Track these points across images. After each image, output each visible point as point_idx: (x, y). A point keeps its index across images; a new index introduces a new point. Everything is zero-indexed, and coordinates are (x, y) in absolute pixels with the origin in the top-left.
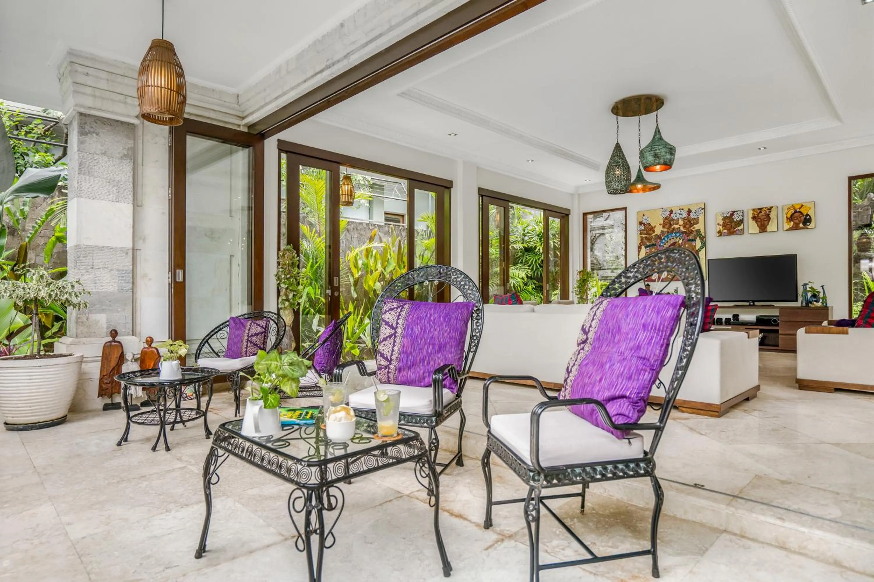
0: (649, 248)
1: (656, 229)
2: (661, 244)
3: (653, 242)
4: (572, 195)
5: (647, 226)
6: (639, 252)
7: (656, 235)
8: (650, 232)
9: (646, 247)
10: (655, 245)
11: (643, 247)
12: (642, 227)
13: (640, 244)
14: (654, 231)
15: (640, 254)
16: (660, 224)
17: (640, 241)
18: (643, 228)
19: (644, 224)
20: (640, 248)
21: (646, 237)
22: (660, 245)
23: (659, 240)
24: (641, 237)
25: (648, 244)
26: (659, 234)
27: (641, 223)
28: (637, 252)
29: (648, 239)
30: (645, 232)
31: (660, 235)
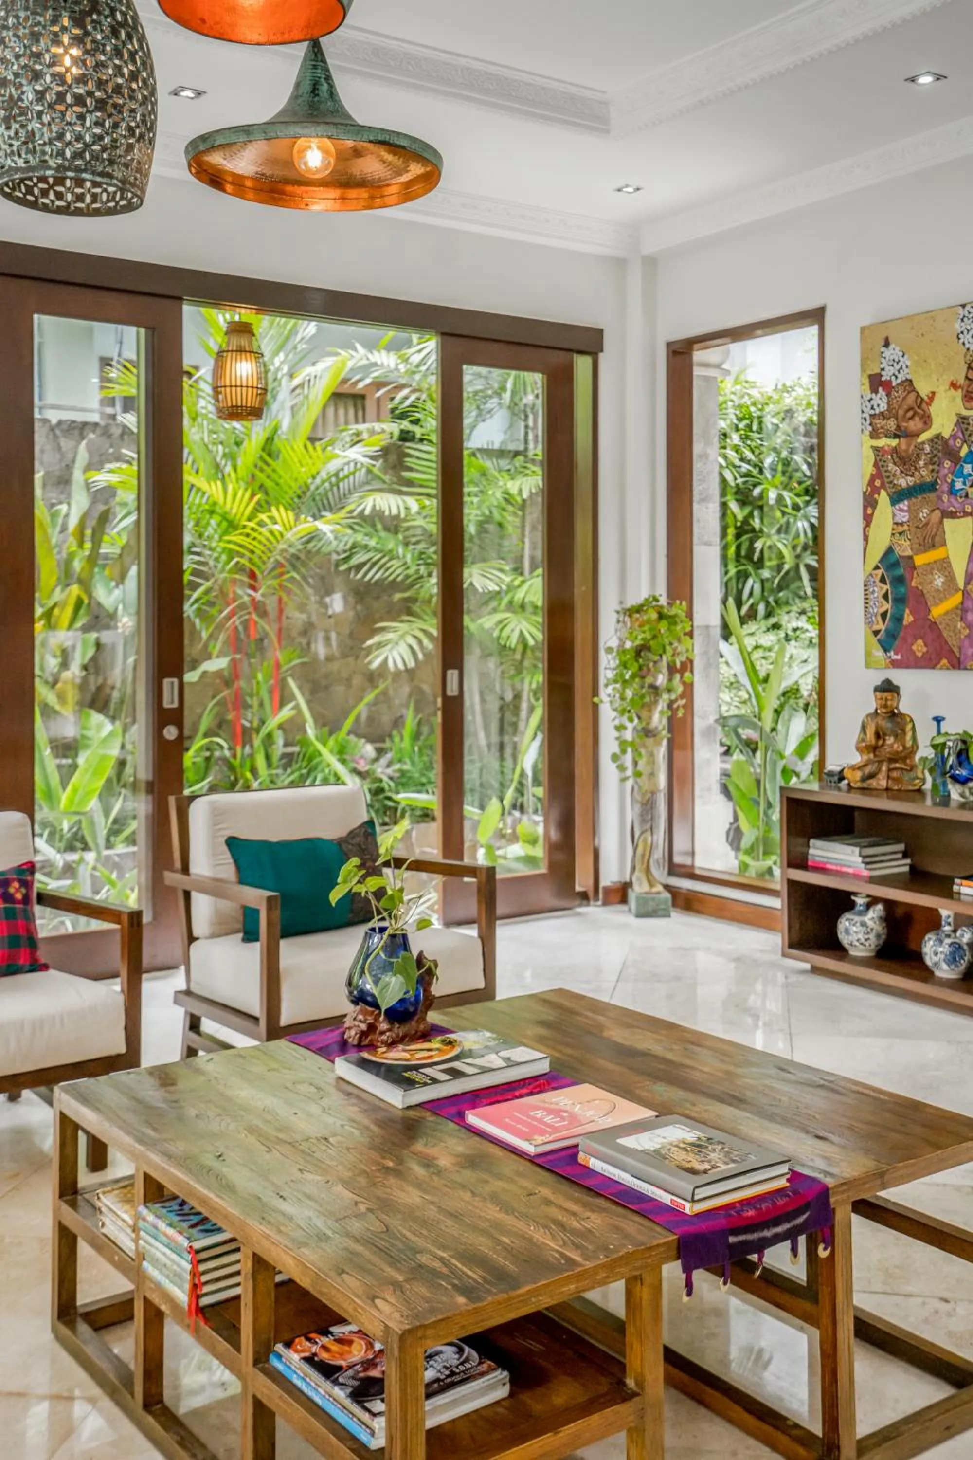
0: (904, 505)
1: (934, 409)
2: (959, 485)
3: (925, 474)
4: (619, 264)
5: (898, 395)
6: (868, 519)
7: (938, 436)
8: (914, 425)
9: (897, 497)
10: (932, 487)
11: (883, 498)
12: (881, 402)
13: (871, 483)
14: (927, 420)
15: (872, 531)
16: (954, 386)
17: (870, 469)
18: (883, 407)
19: (887, 386)
20: (870, 502)
21: (895, 450)
22: (952, 492)
23: (947, 464)
24: (876, 449)
25: (904, 482)
26: (946, 434)
27: (876, 382)
28: (860, 523)
29: (906, 461)
30: (892, 424)
31: (954, 436)
